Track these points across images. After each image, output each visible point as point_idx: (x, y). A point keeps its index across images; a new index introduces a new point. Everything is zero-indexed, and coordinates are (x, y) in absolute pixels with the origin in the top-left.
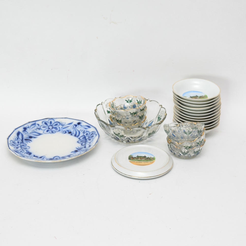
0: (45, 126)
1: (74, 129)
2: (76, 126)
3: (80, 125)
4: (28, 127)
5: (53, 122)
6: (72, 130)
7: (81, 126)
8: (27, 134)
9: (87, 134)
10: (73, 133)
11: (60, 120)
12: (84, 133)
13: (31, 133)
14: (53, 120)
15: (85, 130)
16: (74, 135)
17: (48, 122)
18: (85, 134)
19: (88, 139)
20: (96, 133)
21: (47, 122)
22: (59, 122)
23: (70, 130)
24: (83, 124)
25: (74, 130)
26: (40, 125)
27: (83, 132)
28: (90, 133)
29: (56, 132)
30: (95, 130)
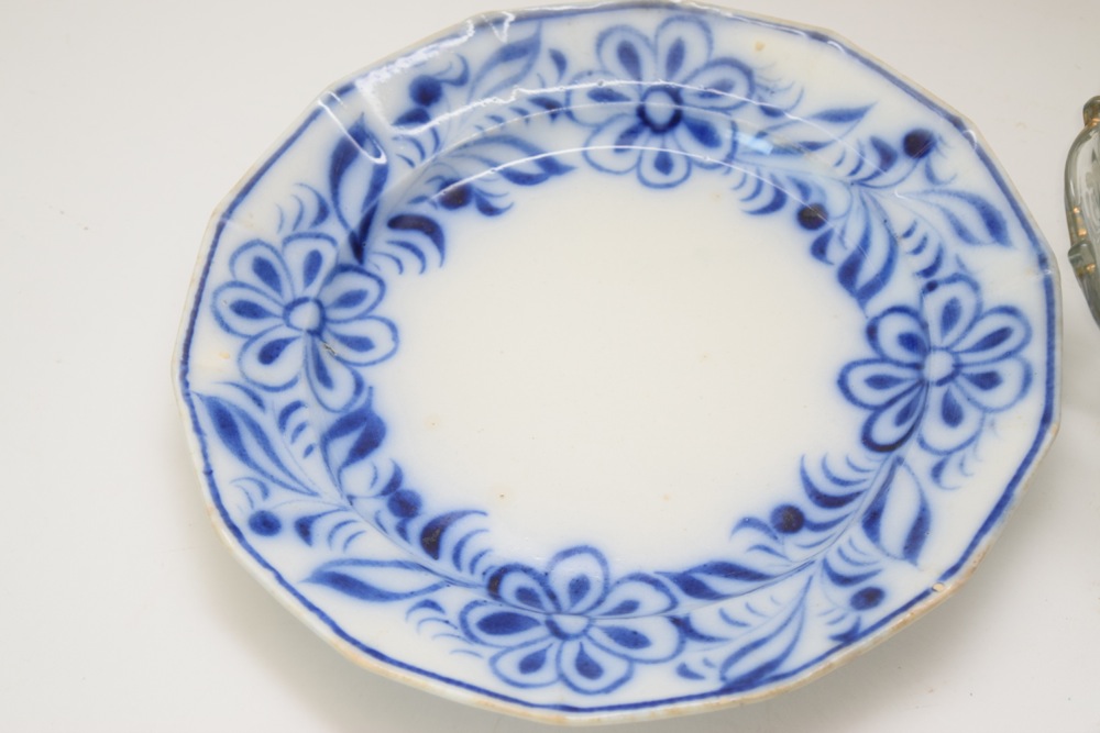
0: (620, 82)
1: (856, 189)
2: (887, 157)
3: (922, 164)
4: (456, 73)
5: (696, 55)
6: (837, 201)
7: (930, 176)
8: (428, 160)
9: (950, 314)
10: (841, 239)
11: (760, 48)
12: (931, 287)
13: (466, 146)
14: (706, 28)
15: (954, 247)
16: (838, 254)
17: (654, 49)
18: (933, 306)
19: (935, 396)
20: (1035, 353)
21: (646, 39)
22: (748, 73)
23: (822, 192)
24: (953, 161)
25: (857, 203)
26: (574, 67)
27: (928, 272)
28: (978, 317)
29: (697, 173)
30: (1032, 305)
